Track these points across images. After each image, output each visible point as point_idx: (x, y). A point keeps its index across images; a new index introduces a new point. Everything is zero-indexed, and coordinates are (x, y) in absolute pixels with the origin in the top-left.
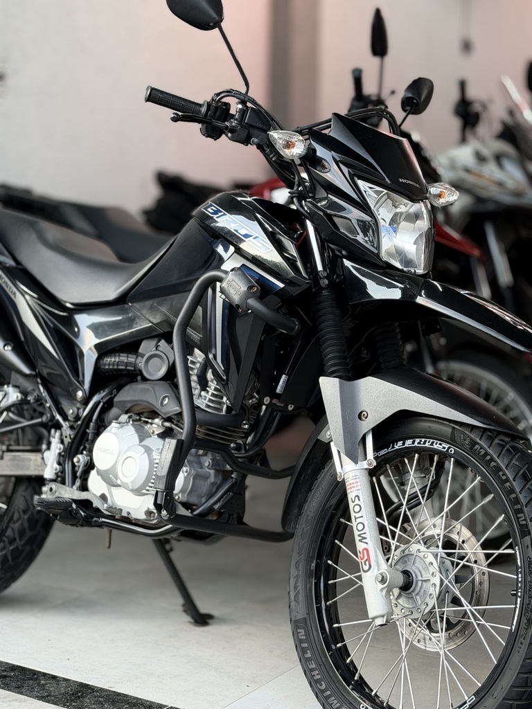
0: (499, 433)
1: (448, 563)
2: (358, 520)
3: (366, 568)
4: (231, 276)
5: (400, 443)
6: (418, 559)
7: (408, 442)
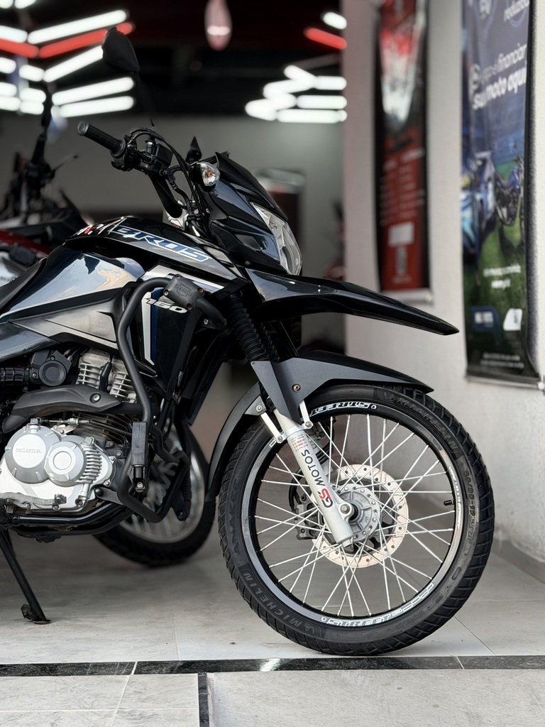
2: (312, 469)
3: (328, 504)
7: (330, 407)
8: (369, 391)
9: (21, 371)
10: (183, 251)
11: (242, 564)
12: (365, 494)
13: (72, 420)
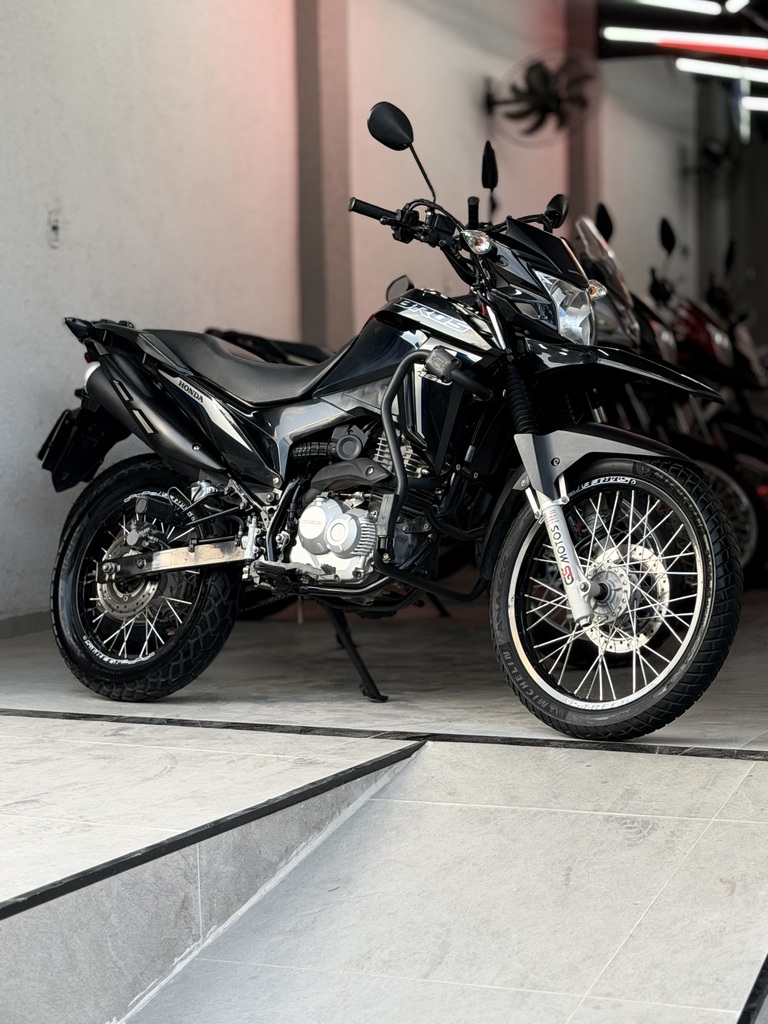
0: (674, 461)
1: (634, 576)
2: (559, 545)
3: (569, 581)
4: (433, 354)
5: (587, 484)
6: (610, 574)
7: (595, 482)
8: (628, 465)
9: (324, 446)
10: (448, 322)
11: (503, 642)
12: (618, 574)
13: (357, 494)
